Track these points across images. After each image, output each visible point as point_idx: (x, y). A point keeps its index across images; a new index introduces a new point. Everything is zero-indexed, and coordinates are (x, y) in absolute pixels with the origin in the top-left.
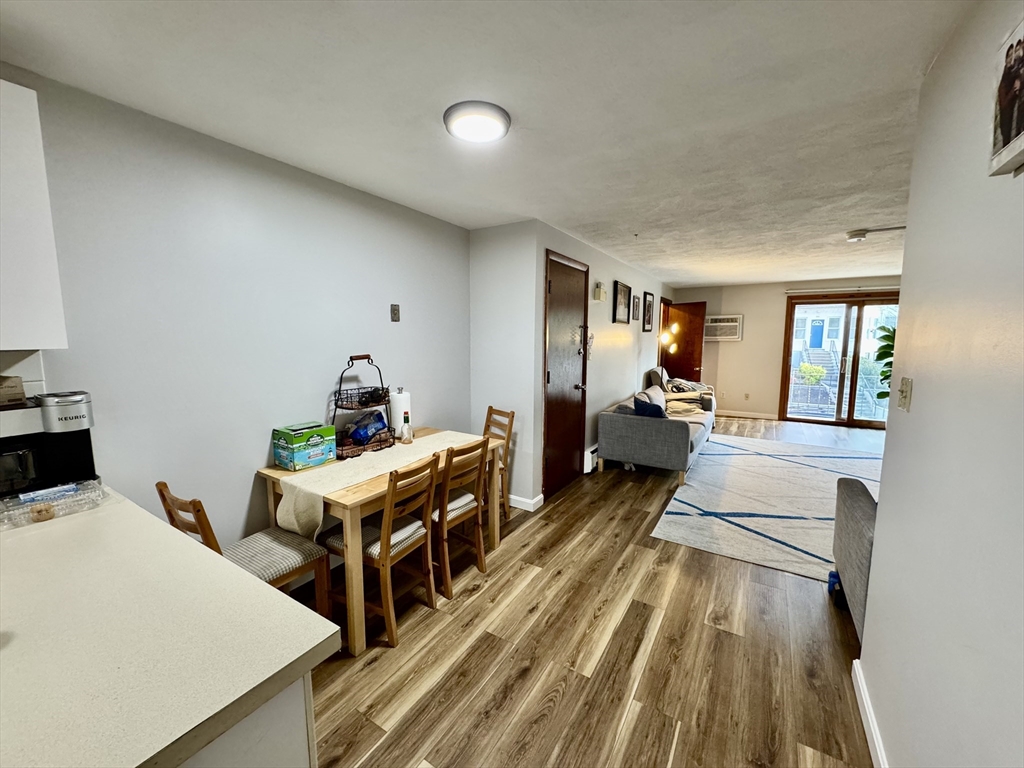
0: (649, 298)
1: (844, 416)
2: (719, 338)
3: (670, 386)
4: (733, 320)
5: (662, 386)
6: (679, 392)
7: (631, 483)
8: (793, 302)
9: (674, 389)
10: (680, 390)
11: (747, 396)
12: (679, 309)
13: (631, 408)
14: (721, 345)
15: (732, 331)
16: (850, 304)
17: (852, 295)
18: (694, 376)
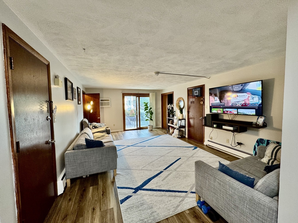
0: (79, 90)
1: (138, 126)
2: (104, 106)
3: (91, 126)
4: (108, 100)
5: (89, 127)
6: (95, 128)
7: (91, 187)
8: (124, 95)
9: (93, 127)
10: (95, 127)
11: (114, 125)
12: (89, 96)
13: (84, 145)
14: (104, 108)
15: (108, 104)
16: (137, 96)
17: (137, 94)
18: (98, 121)
